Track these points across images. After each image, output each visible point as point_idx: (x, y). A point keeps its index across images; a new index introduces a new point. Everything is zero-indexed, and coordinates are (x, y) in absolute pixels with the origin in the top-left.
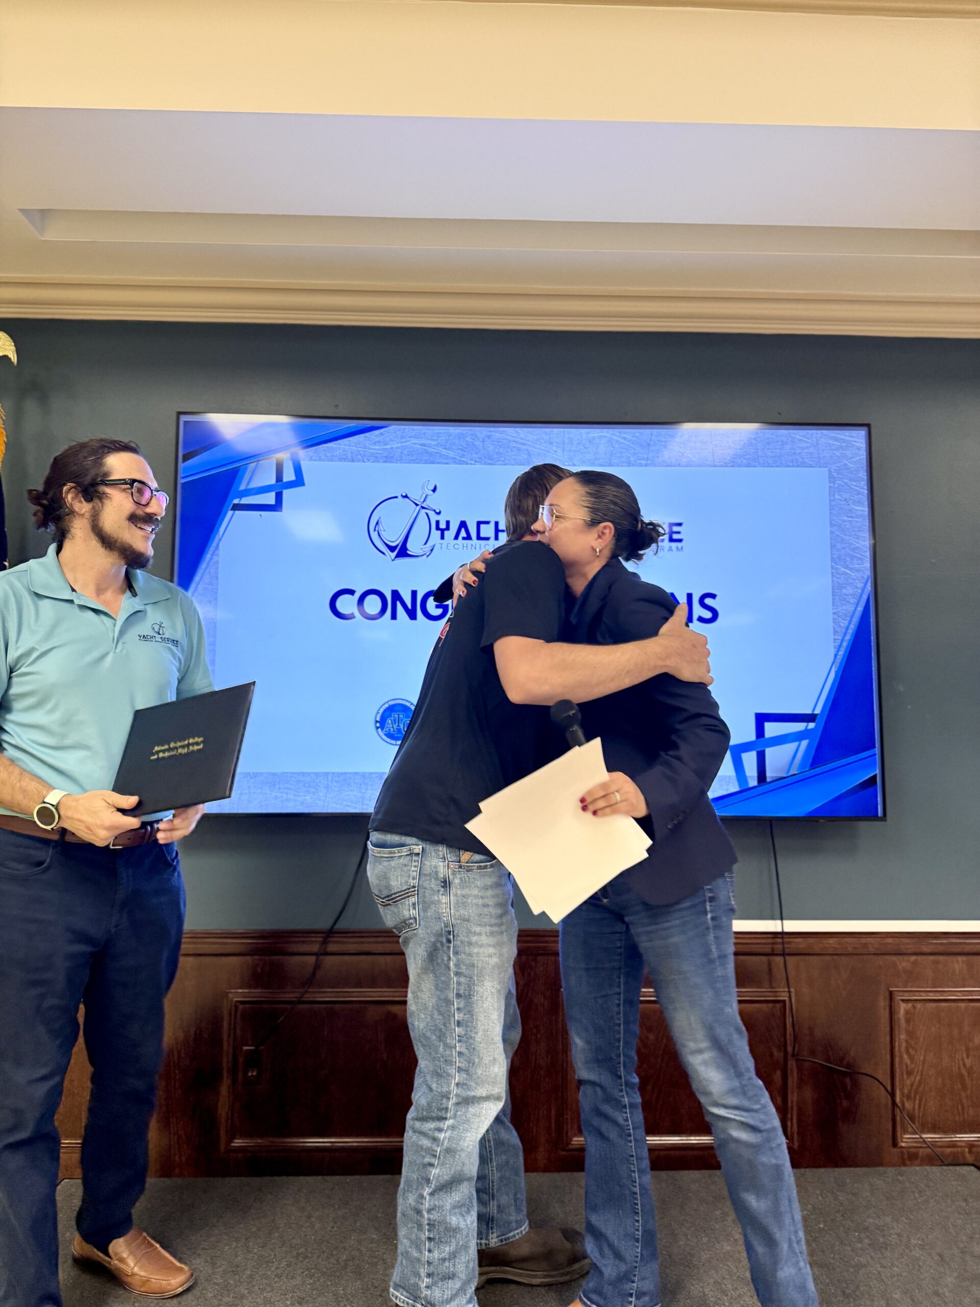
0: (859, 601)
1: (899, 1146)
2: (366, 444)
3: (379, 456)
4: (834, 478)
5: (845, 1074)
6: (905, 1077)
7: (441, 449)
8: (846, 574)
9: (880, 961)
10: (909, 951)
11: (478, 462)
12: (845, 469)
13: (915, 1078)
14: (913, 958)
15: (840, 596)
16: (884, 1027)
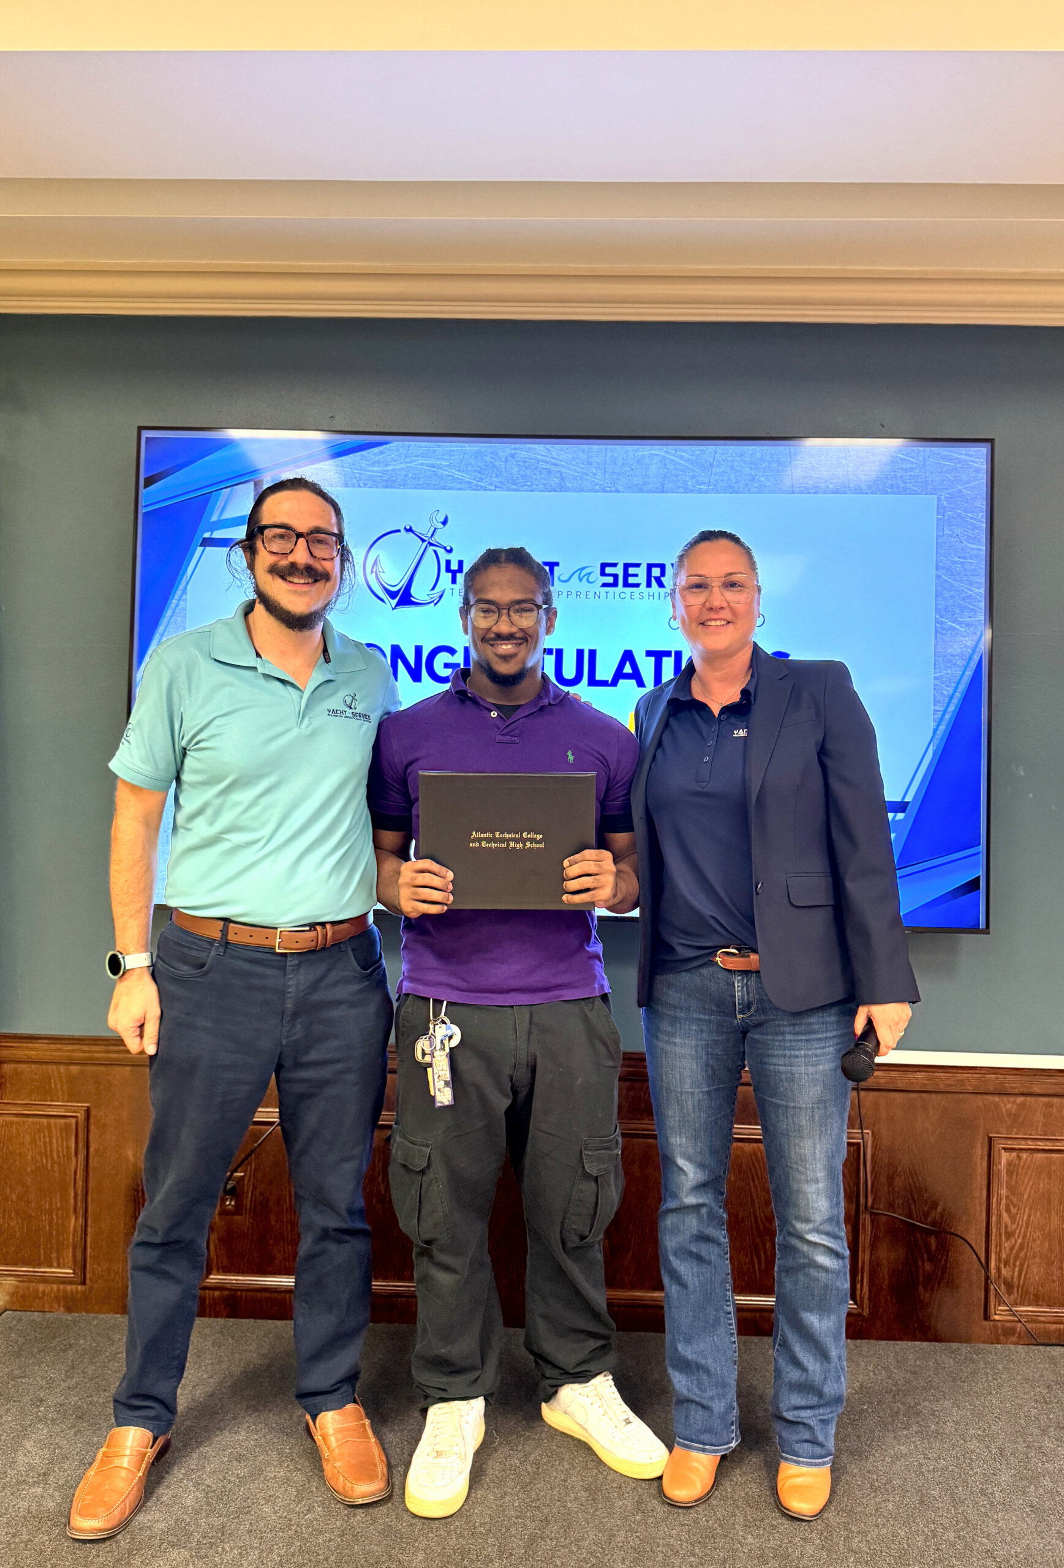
0: (968, 663)
1: (992, 1319)
2: (363, 465)
3: (378, 479)
4: (945, 508)
5: (929, 1233)
6: (1004, 1238)
7: (453, 471)
8: (955, 629)
9: (980, 1101)
10: (1016, 1091)
11: (499, 487)
12: (960, 497)
13: (1016, 1242)
14: (1020, 1099)
15: (945, 656)
16: (981, 1181)
